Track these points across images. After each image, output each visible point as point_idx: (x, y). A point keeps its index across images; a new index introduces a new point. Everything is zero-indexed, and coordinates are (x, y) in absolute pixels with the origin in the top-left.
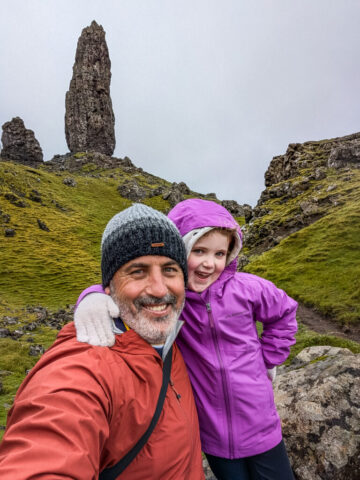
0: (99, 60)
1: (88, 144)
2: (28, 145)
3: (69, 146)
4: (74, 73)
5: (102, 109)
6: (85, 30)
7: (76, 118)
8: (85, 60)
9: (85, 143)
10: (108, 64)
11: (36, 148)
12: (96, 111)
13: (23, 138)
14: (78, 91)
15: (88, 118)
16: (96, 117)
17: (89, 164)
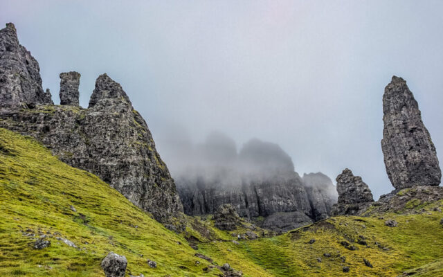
0: (405, 105)
1: (410, 179)
2: (358, 190)
3: (393, 184)
4: (385, 123)
5: (418, 145)
6: (387, 87)
7: (394, 160)
8: (392, 111)
9: (407, 179)
10: (415, 104)
11: (365, 190)
12: (412, 148)
13: (353, 184)
14: (392, 137)
15: (405, 157)
16: (413, 153)
17: (413, 200)
